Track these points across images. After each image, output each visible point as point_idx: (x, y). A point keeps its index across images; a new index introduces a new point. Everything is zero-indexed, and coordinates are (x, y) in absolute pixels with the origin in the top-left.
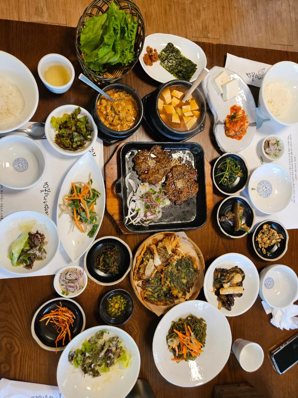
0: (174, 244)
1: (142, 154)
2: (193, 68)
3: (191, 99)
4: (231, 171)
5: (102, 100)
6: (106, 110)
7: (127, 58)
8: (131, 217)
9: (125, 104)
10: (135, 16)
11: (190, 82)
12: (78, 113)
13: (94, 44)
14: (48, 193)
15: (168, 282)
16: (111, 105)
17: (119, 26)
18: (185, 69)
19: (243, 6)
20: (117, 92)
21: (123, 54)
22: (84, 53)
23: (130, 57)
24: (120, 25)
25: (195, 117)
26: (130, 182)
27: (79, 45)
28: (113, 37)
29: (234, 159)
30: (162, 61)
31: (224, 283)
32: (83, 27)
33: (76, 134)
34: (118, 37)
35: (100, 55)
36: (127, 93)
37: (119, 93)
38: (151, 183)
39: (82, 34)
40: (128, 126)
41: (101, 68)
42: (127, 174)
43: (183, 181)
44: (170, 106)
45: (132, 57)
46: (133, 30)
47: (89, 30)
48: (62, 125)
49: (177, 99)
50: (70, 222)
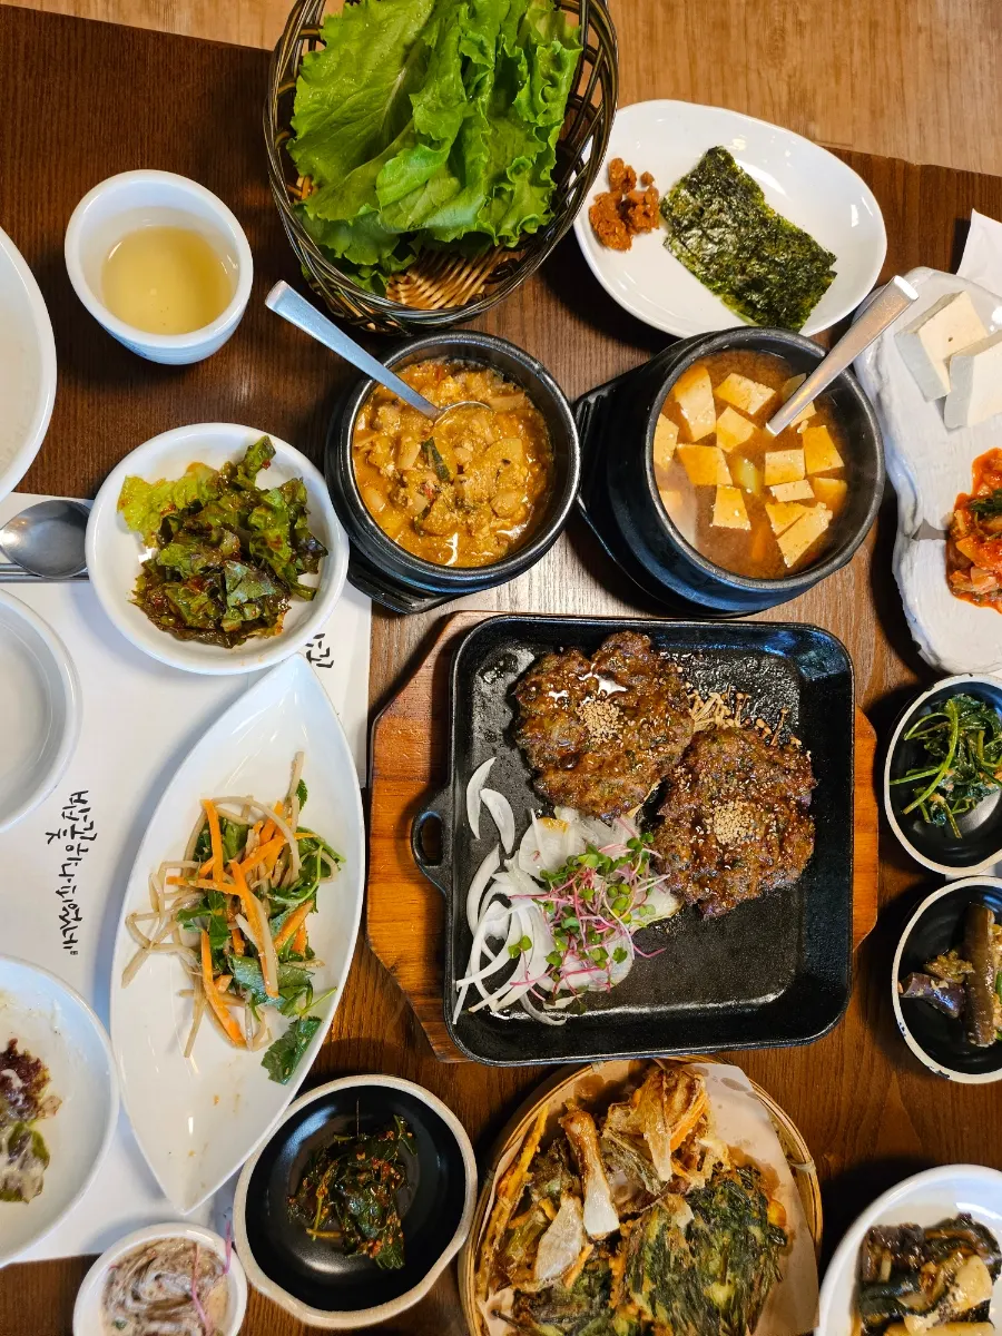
0: (687, 1121)
1: (558, 670)
2: (818, 269)
3: (808, 419)
4: (968, 762)
5: (381, 410)
6: (397, 458)
7: (517, 210)
8: (484, 981)
9: (493, 433)
10: (570, 9)
11: (804, 338)
12: (258, 463)
13: (364, 132)
14: (85, 844)
15: (640, 1300)
16: (424, 433)
17: (491, 52)
18: (781, 274)
19: (951, 26)
20: (455, 372)
21: (500, 191)
22: (311, 177)
23: (530, 206)
24: (497, 49)
25: (824, 506)
26: (490, 804)
27: (286, 134)
28: (455, 103)
29: (980, 700)
30: (674, 232)
31: (912, 1311)
32: (312, 47)
33: (238, 569)
34: (483, 104)
35: (388, 193)
36: (506, 380)
37: (462, 378)
38: (587, 812)
39: (305, 78)
40: (500, 538)
41: (387, 253)
42: (475, 764)
43: (744, 808)
44: (706, 448)
45: (544, 206)
46: (557, 74)
47: (339, 64)
48: (173, 519)
49: (743, 420)
50: (182, 993)
